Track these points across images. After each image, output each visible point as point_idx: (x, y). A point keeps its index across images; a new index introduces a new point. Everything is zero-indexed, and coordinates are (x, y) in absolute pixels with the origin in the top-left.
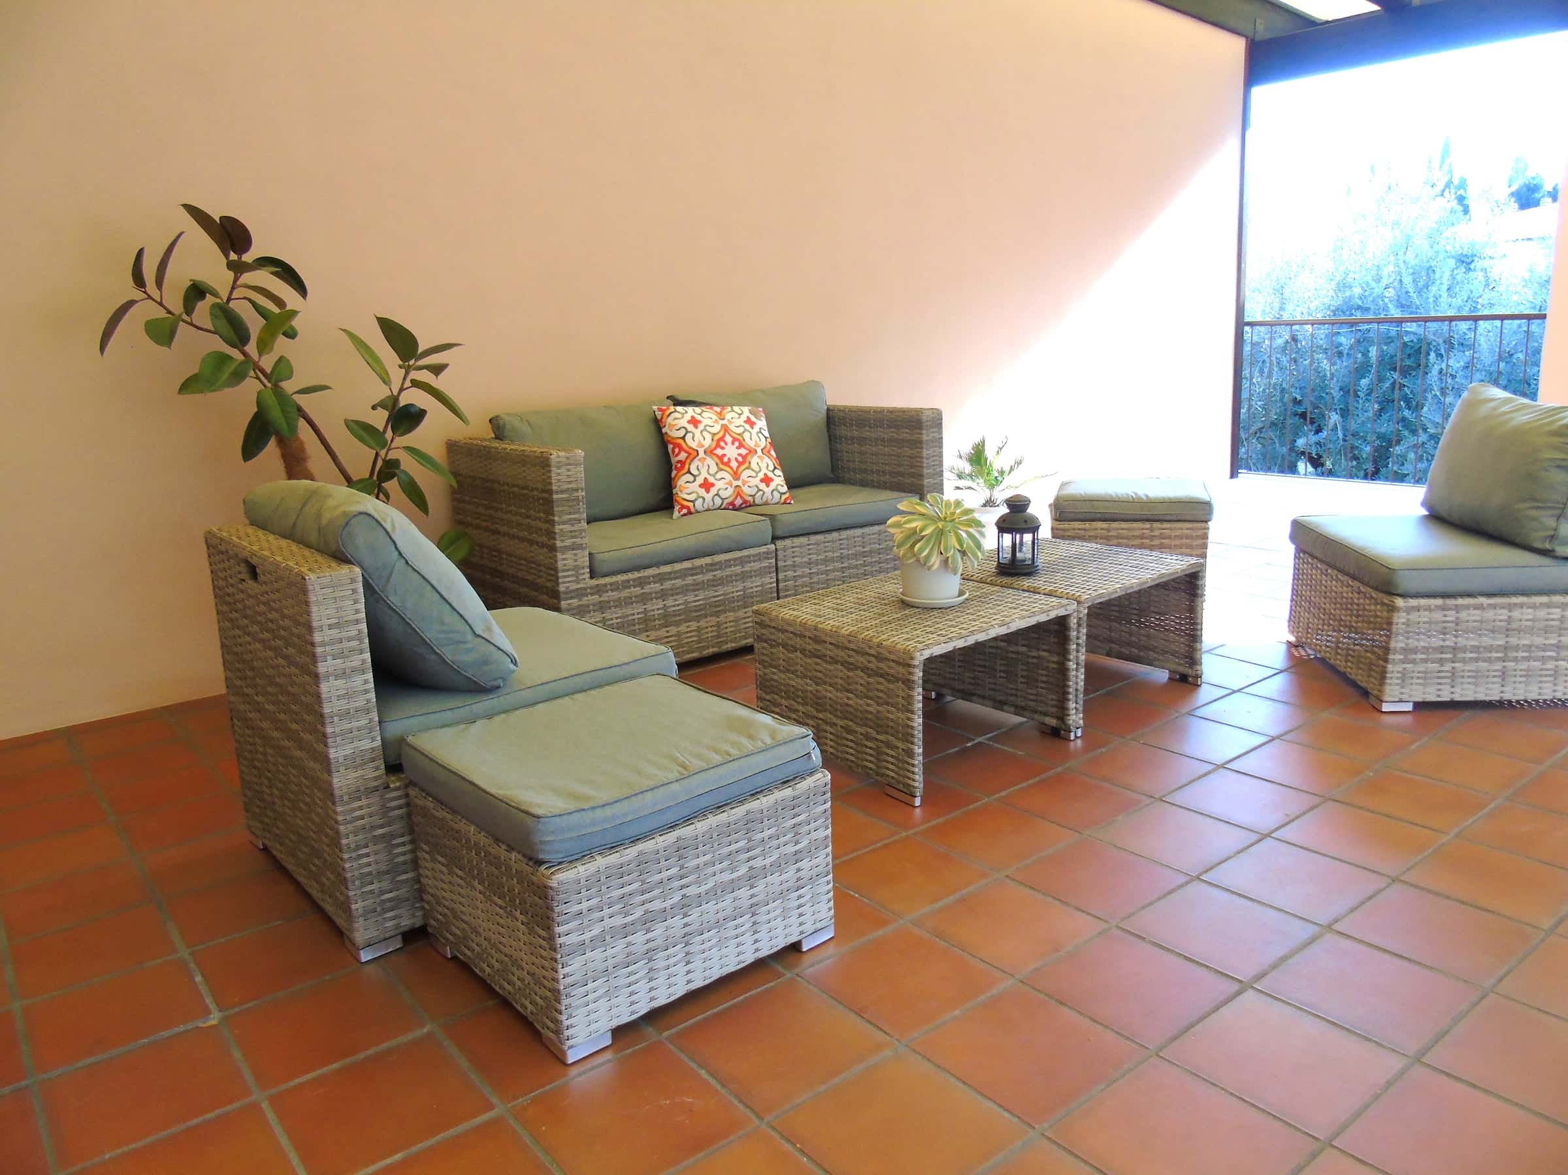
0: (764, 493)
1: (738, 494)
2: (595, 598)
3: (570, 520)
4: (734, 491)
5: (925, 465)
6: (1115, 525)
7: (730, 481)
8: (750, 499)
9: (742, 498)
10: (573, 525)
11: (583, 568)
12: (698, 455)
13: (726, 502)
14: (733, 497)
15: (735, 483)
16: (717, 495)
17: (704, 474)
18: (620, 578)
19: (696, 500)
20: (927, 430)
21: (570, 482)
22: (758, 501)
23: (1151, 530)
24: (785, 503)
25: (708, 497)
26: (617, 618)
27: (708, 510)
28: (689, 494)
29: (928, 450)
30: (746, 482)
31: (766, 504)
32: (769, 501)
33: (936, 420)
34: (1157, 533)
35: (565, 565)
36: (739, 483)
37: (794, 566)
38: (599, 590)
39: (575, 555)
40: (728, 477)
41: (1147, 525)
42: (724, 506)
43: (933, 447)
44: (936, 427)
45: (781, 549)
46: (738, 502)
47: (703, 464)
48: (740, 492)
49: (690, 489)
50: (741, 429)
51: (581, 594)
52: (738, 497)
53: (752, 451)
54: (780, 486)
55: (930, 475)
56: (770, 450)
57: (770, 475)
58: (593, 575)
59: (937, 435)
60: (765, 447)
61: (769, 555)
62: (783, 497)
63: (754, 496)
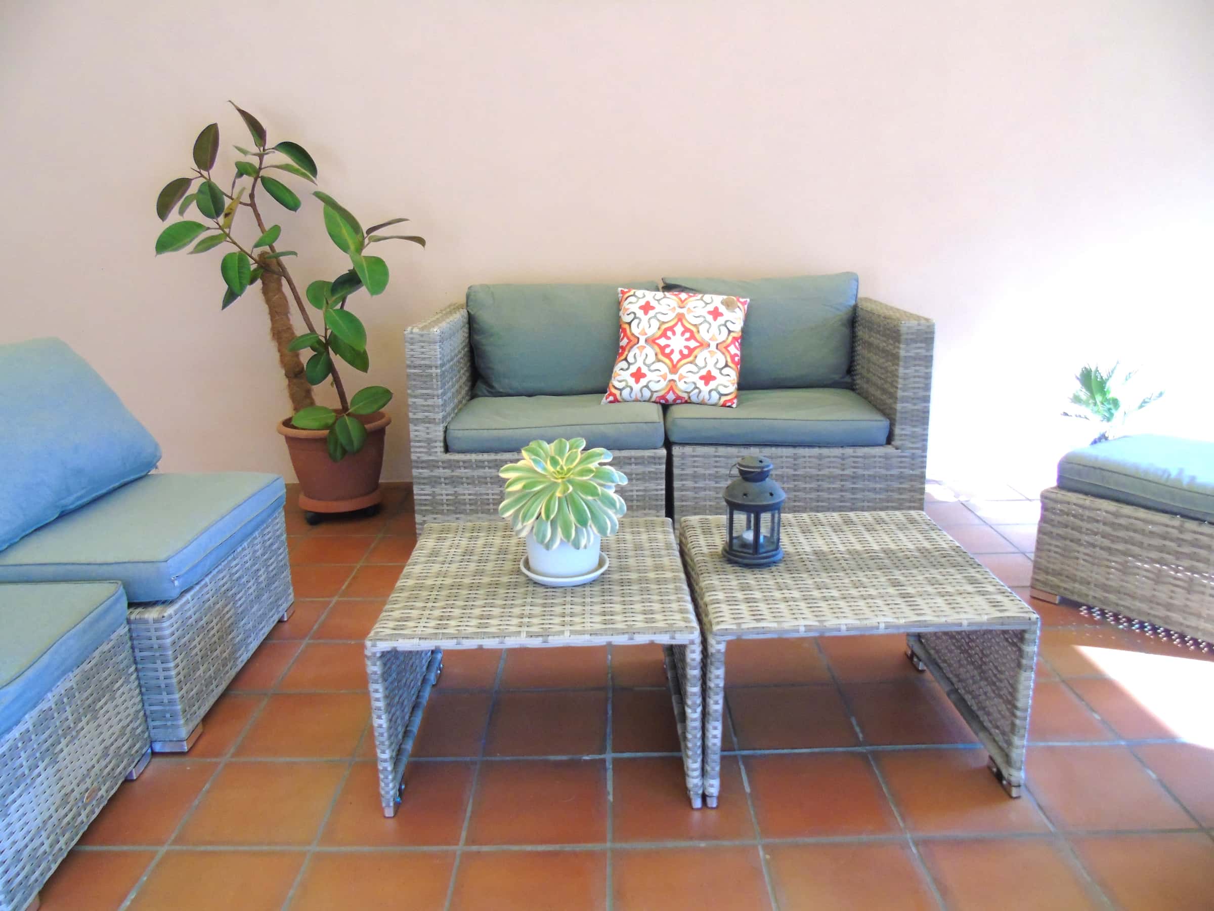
0: (700, 392)
1: (671, 389)
2: (448, 472)
3: (423, 395)
4: (667, 385)
5: (900, 386)
6: (1127, 510)
7: (666, 374)
8: (685, 396)
9: (674, 393)
10: (426, 400)
11: (436, 441)
12: (638, 342)
13: (655, 395)
14: (666, 391)
15: (670, 377)
16: (647, 386)
17: (640, 363)
18: (473, 457)
19: (624, 388)
20: (907, 344)
21: (424, 359)
22: (694, 399)
23: (1181, 530)
24: (724, 405)
25: (637, 387)
26: (470, 495)
27: (636, 400)
28: (620, 381)
29: (906, 368)
30: (685, 377)
31: (702, 403)
32: (706, 401)
33: (926, 337)
34: (1188, 536)
35: (416, 436)
36: (675, 377)
37: (695, 477)
38: (450, 465)
39: (428, 428)
40: (664, 369)
41: (1177, 521)
42: (653, 399)
43: (915, 365)
44: (921, 342)
45: (678, 457)
46: (671, 397)
47: (641, 352)
48: (674, 387)
49: (621, 377)
50: (702, 319)
51: (432, 465)
52: (671, 392)
53: (703, 345)
54: (725, 387)
55: (905, 400)
56: (729, 345)
57: (715, 373)
58: (447, 449)
59: (923, 352)
60: (724, 342)
61: (657, 461)
62: (724, 399)
63: (689, 393)
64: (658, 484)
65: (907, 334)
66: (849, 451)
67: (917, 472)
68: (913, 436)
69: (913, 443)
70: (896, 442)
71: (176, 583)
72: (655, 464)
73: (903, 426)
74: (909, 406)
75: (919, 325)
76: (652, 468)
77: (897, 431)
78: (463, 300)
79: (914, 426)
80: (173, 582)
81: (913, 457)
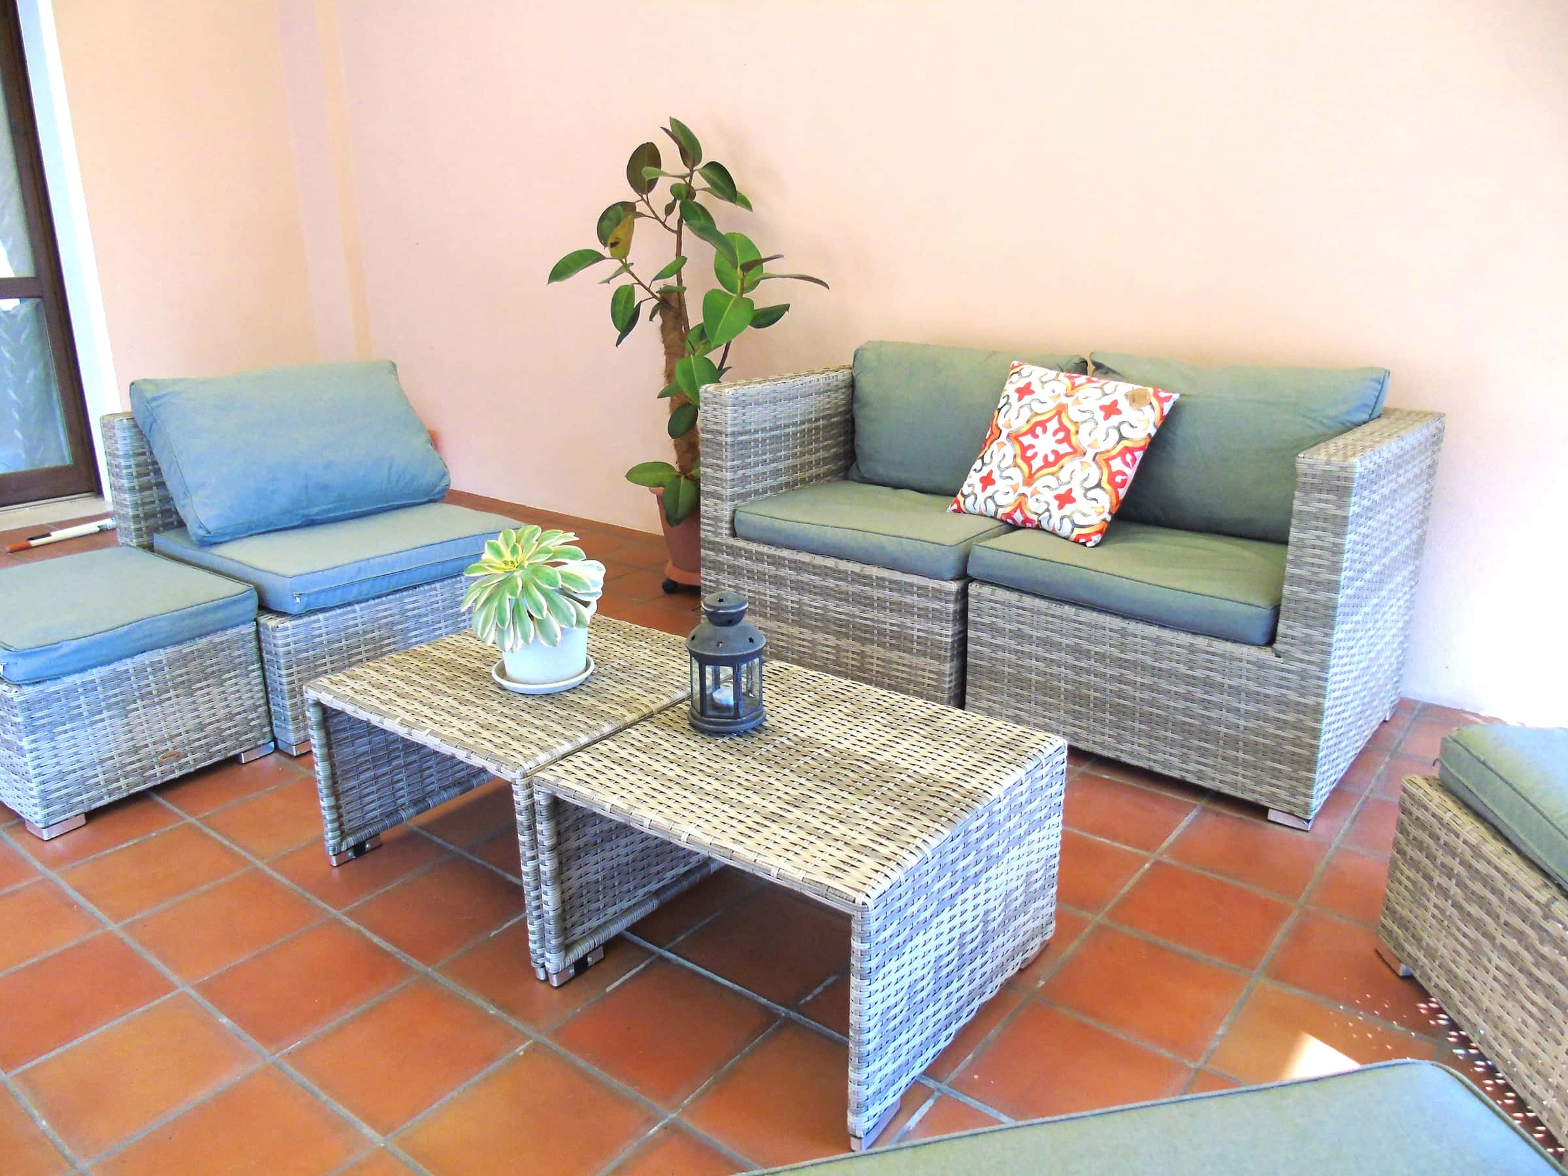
0: (1052, 516)
1: (1020, 506)
2: (731, 560)
3: (714, 465)
4: (1016, 500)
7: (1018, 484)
8: (1035, 517)
9: (1022, 512)
11: (723, 522)
12: (1000, 437)
13: (1001, 511)
14: (1012, 508)
15: (1023, 489)
16: (992, 497)
17: (993, 466)
18: (755, 547)
19: (970, 496)
20: (1306, 493)
21: (716, 423)
22: (1044, 525)
24: (1076, 541)
25: (982, 497)
27: (981, 515)
28: (969, 486)
29: (1302, 530)
30: (1038, 493)
31: (1054, 533)
32: (1057, 530)
33: (1338, 484)
35: (706, 511)
36: (1028, 491)
38: (734, 552)
39: (716, 504)
40: (1018, 478)
42: (999, 516)
43: (1317, 529)
44: (1329, 492)
45: (974, 597)
46: (1018, 517)
47: (999, 450)
48: (1023, 504)
49: (972, 479)
50: (1087, 416)
51: (717, 547)
52: (1018, 510)
53: (1076, 452)
54: (1084, 515)
55: (1299, 581)
56: (1114, 457)
57: (1077, 494)
58: (734, 534)
59: (1331, 509)
60: (1108, 451)
61: (943, 596)
62: (1078, 531)
63: (1039, 515)
64: (945, 628)
65: (1305, 475)
66: (1201, 642)
67: (1310, 701)
68: (1308, 642)
69: (1305, 652)
70: (1277, 646)
71: (298, 600)
72: (941, 600)
73: (1291, 623)
74: (1303, 592)
75: (1328, 463)
76: (936, 605)
77: (1281, 628)
79: (1308, 626)
80: (295, 598)
81: (1303, 674)
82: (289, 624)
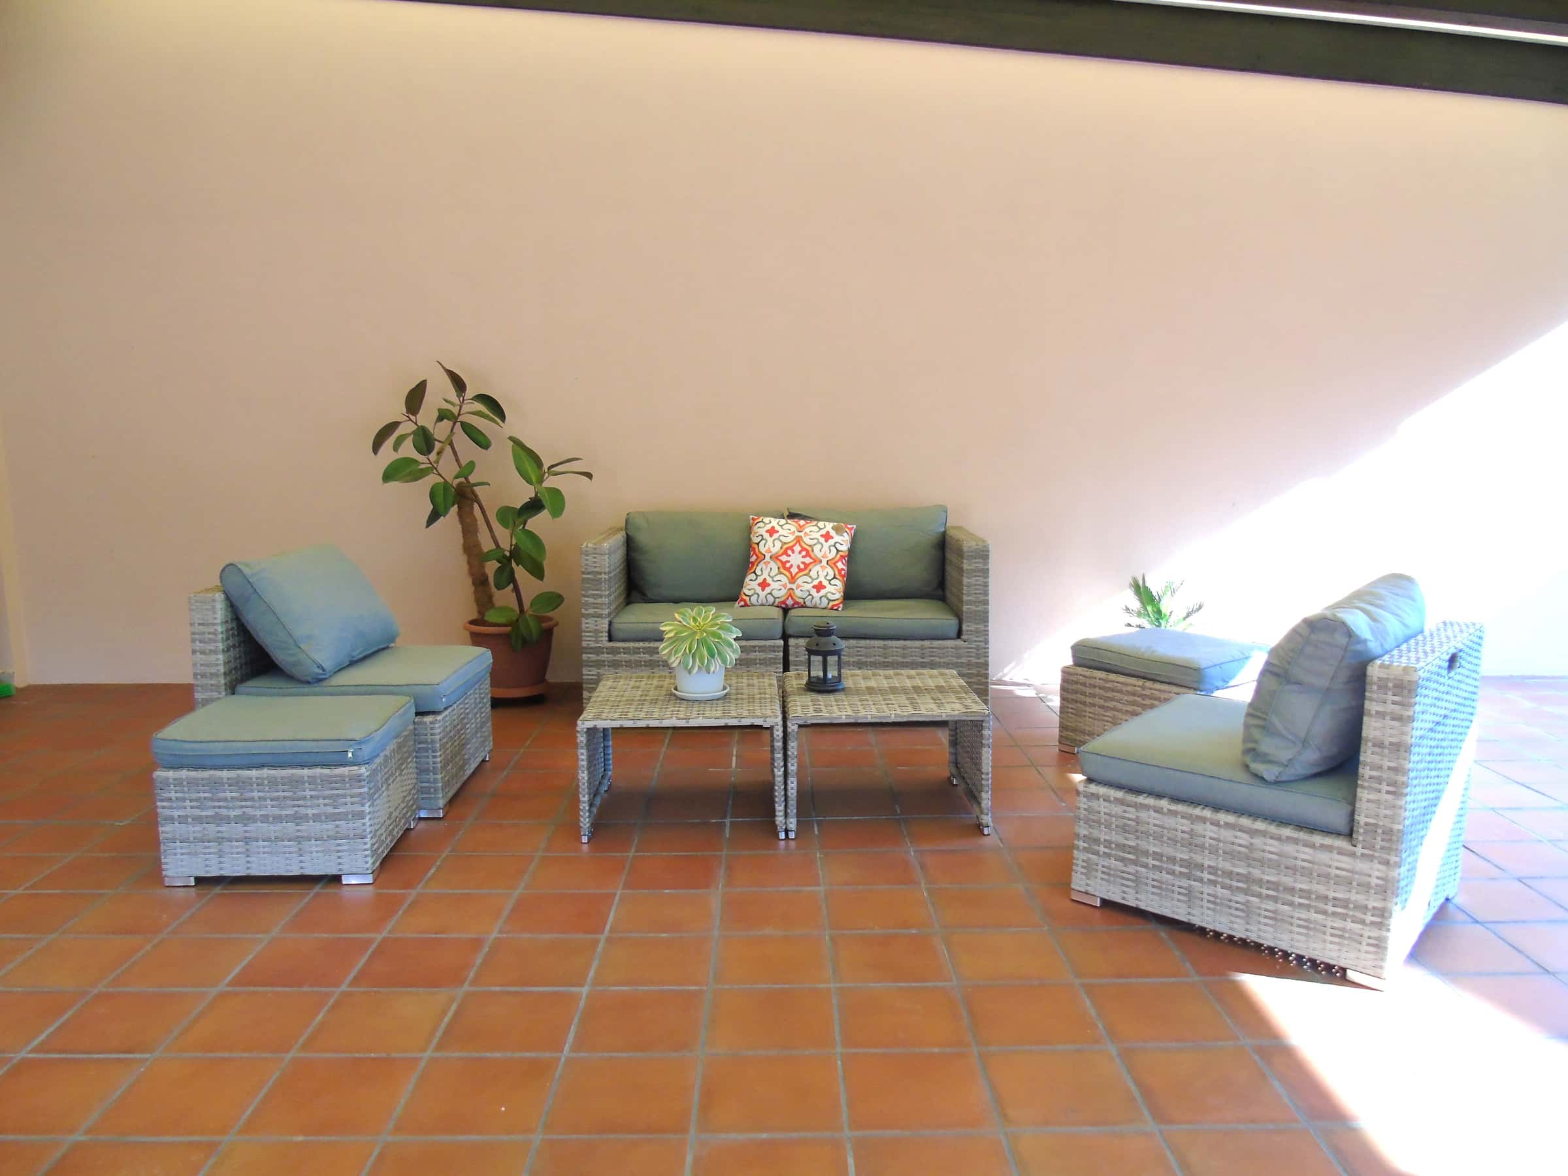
0: (813, 598)
1: (790, 595)
2: (610, 657)
3: (594, 595)
4: (787, 593)
5: (964, 592)
6: (1112, 677)
7: (786, 584)
8: (801, 601)
9: (792, 598)
10: (596, 599)
11: (602, 632)
12: (764, 559)
13: (777, 600)
14: (786, 597)
15: (789, 586)
16: (770, 594)
17: (765, 575)
18: (631, 645)
19: (752, 595)
20: (969, 560)
21: (595, 567)
22: (808, 604)
23: (1143, 688)
24: (832, 609)
25: (762, 594)
27: (763, 605)
28: (749, 590)
29: (969, 578)
30: (801, 586)
31: (815, 607)
32: (818, 605)
33: (983, 554)
34: (1147, 692)
35: (587, 628)
36: (794, 586)
38: (613, 651)
39: (596, 621)
40: (785, 580)
41: (1140, 682)
42: (776, 604)
43: (975, 576)
44: (979, 558)
45: (793, 646)
46: (790, 602)
47: (767, 567)
48: (792, 594)
49: (751, 586)
50: (815, 541)
51: (598, 651)
52: (790, 598)
53: (817, 561)
54: (834, 594)
55: (970, 603)
56: (837, 562)
57: (825, 583)
58: (610, 639)
59: (981, 566)
60: (833, 559)
61: (776, 649)
62: (831, 604)
63: (804, 599)
64: (777, 668)
65: (968, 552)
66: (927, 643)
67: (982, 660)
68: (977, 632)
69: (977, 637)
70: (964, 637)
71: (444, 700)
72: (775, 652)
73: (968, 624)
74: (973, 608)
75: (977, 545)
76: (771, 655)
77: (964, 627)
78: (624, 525)
79: (977, 624)
80: (442, 698)
81: (978, 648)
82: (439, 718)
